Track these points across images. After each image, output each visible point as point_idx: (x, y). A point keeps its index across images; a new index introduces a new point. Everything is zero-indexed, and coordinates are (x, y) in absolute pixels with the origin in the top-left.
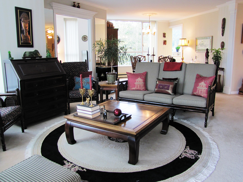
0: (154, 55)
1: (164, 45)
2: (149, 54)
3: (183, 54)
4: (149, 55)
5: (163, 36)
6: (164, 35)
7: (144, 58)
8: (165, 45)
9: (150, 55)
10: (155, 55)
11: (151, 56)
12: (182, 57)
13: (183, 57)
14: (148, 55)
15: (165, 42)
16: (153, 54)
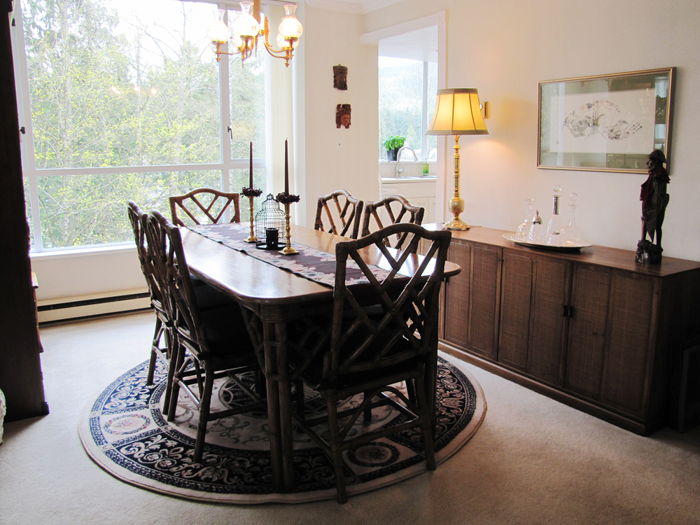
0: (287, 199)
1: (338, 126)
2: (255, 188)
3: (457, 178)
4: (258, 193)
5: (333, 84)
6: (340, 78)
7: (232, 203)
8: (343, 127)
9: (263, 197)
10: (296, 199)
11: (271, 205)
12: (451, 199)
13: (462, 196)
14: (251, 193)
15: (343, 115)
16: (282, 191)
